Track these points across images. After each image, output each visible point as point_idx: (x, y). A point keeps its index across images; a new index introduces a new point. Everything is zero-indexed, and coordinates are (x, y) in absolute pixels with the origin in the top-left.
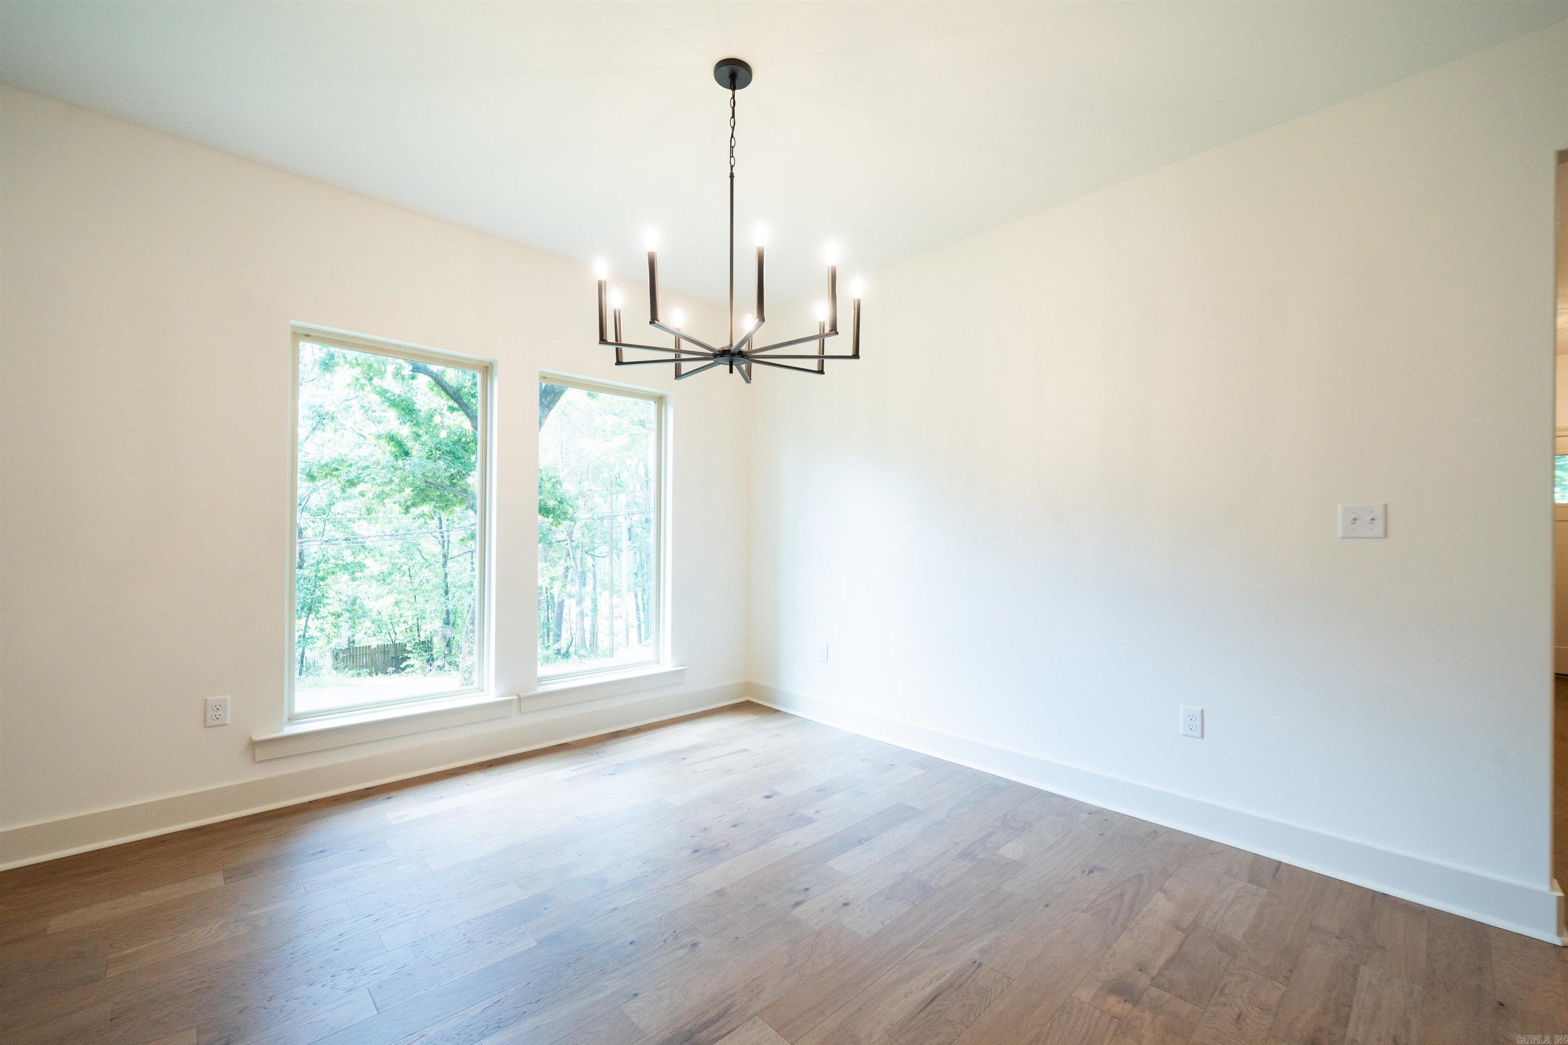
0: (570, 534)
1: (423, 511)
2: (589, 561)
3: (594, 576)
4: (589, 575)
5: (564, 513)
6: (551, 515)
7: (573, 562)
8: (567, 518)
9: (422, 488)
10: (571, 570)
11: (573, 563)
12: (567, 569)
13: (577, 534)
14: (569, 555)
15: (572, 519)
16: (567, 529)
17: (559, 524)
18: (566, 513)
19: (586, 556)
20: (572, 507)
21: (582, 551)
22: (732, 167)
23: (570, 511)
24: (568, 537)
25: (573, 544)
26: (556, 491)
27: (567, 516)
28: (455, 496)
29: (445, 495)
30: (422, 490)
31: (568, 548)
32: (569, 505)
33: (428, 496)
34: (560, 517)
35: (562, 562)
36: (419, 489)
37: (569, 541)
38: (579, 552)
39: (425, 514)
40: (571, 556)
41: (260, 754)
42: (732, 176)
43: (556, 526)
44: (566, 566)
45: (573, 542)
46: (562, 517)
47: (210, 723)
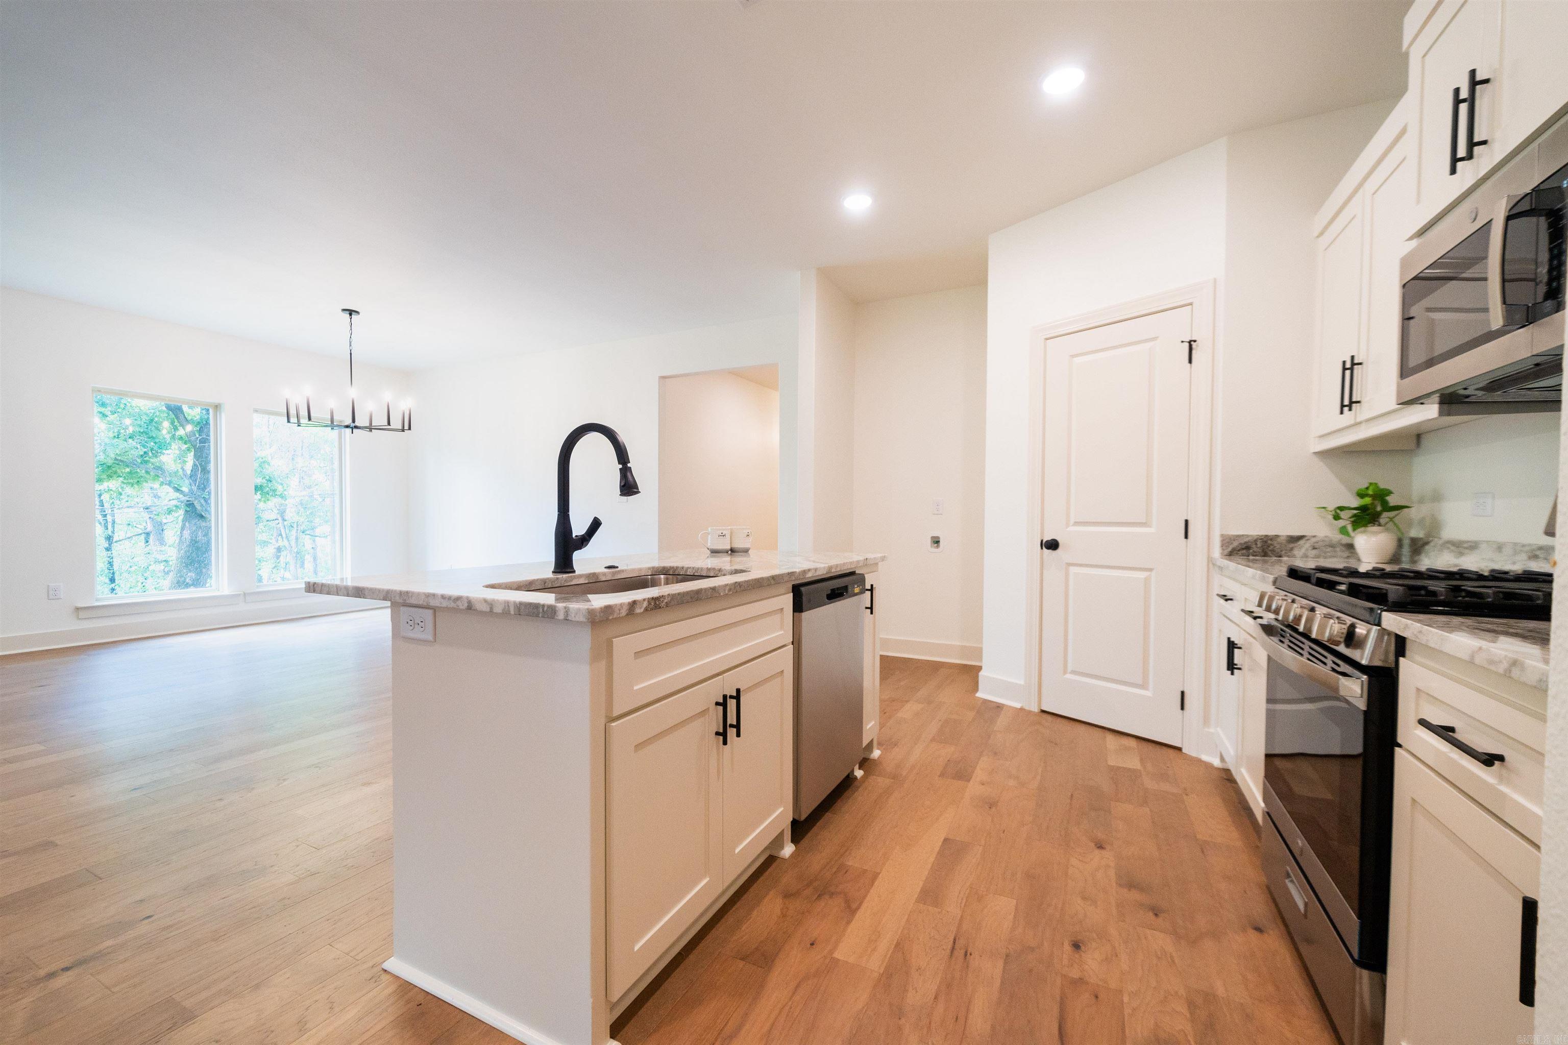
0: (282, 513)
1: (108, 487)
2: (307, 540)
3: (315, 559)
4: (308, 558)
5: (274, 490)
6: (259, 492)
7: (285, 541)
8: (277, 495)
9: (109, 465)
10: (283, 554)
11: (286, 543)
12: (279, 550)
13: (290, 515)
14: (281, 535)
15: (282, 496)
16: (278, 507)
17: (268, 500)
18: (275, 490)
19: (301, 535)
20: (282, 484)
21: (298, 530)
22: (351, 351)
23: (280, 488)
24: (279, 516)
25: (286, 523)
26: (264, 470)
27: (276, 493)
28: (147, 472)
29: (137, 472)
30: (109, 467)
31: (280, 528)
32: (278, 483)
33: (116, 472)
34: (268, 494)
35: (273, 541)
36: (105, 466)
37: (280, 520)
38: (294, 532)
39: (111, 490)
40: (284, 535)
41: (82, 614)
42: (351, 354)
43: (265, 502)
44: (276, 546)
45: (285, 521)
46: (271, 494)
47: (51, 597)
